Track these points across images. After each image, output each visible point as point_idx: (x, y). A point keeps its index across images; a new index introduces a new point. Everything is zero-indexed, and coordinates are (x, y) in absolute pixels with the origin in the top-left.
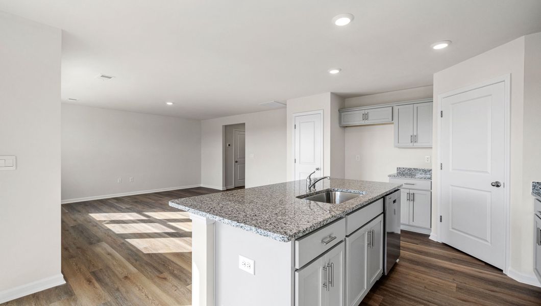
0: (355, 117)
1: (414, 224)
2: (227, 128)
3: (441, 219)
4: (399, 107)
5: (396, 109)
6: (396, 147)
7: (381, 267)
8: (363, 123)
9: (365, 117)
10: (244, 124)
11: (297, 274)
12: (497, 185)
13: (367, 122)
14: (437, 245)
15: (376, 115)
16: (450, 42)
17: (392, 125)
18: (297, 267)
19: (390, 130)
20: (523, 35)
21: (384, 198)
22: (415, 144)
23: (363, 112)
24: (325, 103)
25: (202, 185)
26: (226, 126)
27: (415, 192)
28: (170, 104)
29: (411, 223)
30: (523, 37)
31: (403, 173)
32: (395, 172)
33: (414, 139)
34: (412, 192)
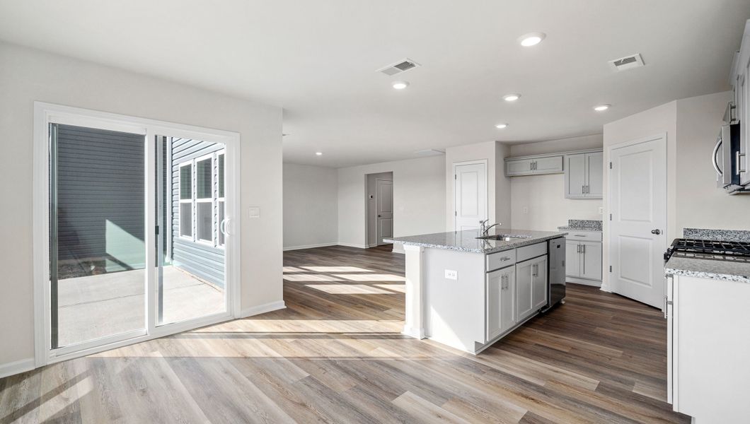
0: (523, 167)
1: (585, 276)
2: (370, 177)
3: (611, 269)
4: (570, 156)
5: (566, 158)
6: (567, 198)
7: (546, 299)
8: (531, 172)
9: (534, 166)
10: (392, 172)
11: (487, 274)
12: (657, 232)
13: (535, 172)
14: (607, 294)
15: (544, 164)
16: (609, 105)
17: (563, 175)
18: (488, 270)
19: (560, 181)
20: (674, 100)
21: (548, 241)
22: (587, 195)
23: (531, 161)
24: (490, 153)
25: (339, 244)
26: (368, 175)
27: (585, 243)
28: (319, 154)
29: (582, 276)
30: (675, 101)
31: (575, 225)
32: (567, 224)
33: (586, 189)
34: (582, 243)
